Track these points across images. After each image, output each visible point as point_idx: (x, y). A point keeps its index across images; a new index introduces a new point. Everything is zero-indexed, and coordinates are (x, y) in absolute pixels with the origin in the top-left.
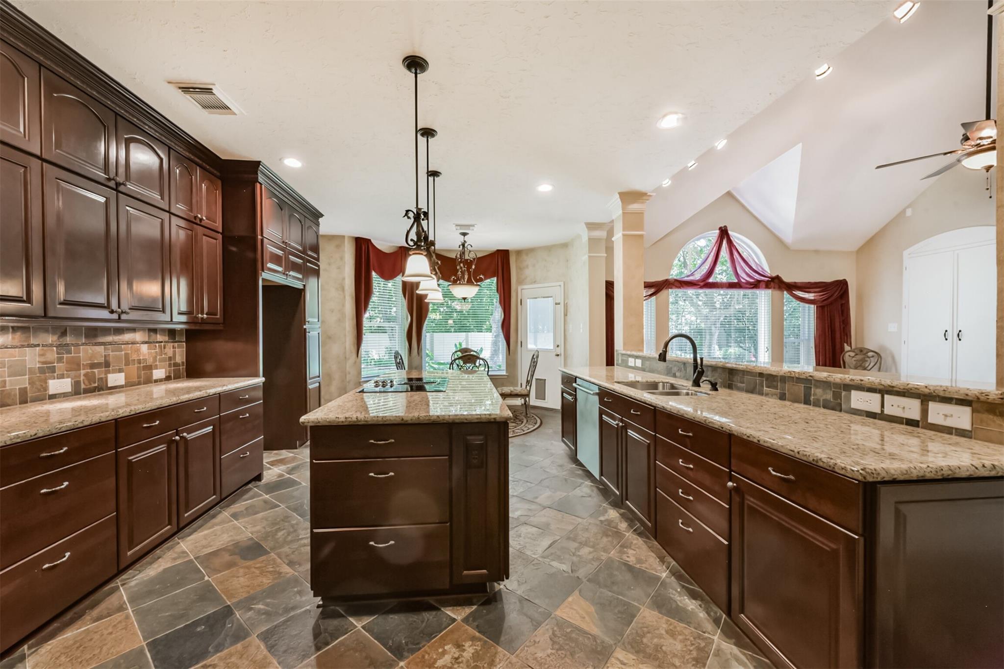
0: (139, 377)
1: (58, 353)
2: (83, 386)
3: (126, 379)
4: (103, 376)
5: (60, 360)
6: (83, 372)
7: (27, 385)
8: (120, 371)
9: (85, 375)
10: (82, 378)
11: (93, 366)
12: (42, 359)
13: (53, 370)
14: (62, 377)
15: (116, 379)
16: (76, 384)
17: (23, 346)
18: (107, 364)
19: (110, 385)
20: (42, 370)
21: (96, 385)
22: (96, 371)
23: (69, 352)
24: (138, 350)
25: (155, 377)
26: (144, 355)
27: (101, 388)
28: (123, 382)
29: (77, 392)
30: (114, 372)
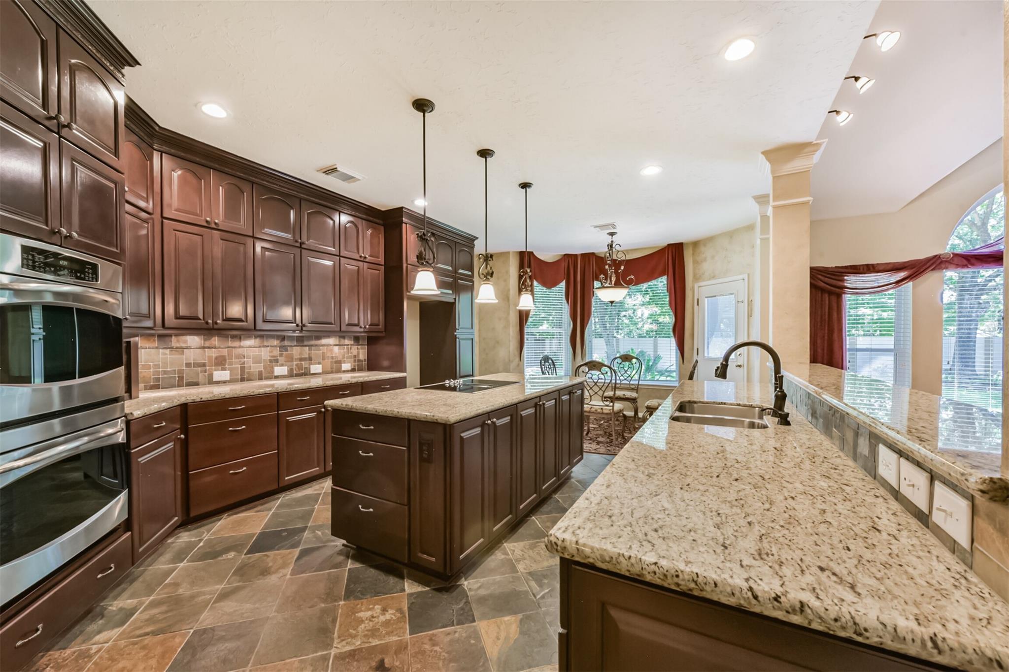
0: (332, 368)
1: (280, 351)
2: (295, 372)
3: (322, 369)
4: (307, 366)
5: (281, 355)
6: (295, 363)
7: (262, 369)
8: (319, 363)
9: (296, 365)
10: (294, 366)
11: (301, 359)
12: (271, 354)
13: (277, 361)
14: (282, 365)
15: (316, 368)
16: (291, 371)
17: (260, 347)
18: (310, 359)
19: (312, 372)
20: (271, 361)
21: (303, 371)
22: (303, 363)
23: (287, 350)
24: (331, 351)
25: (343, 369)
26: (336, 354)
27: (306, 373)
28: (320, 371)
29: (291, 375)
30: (315, 364)
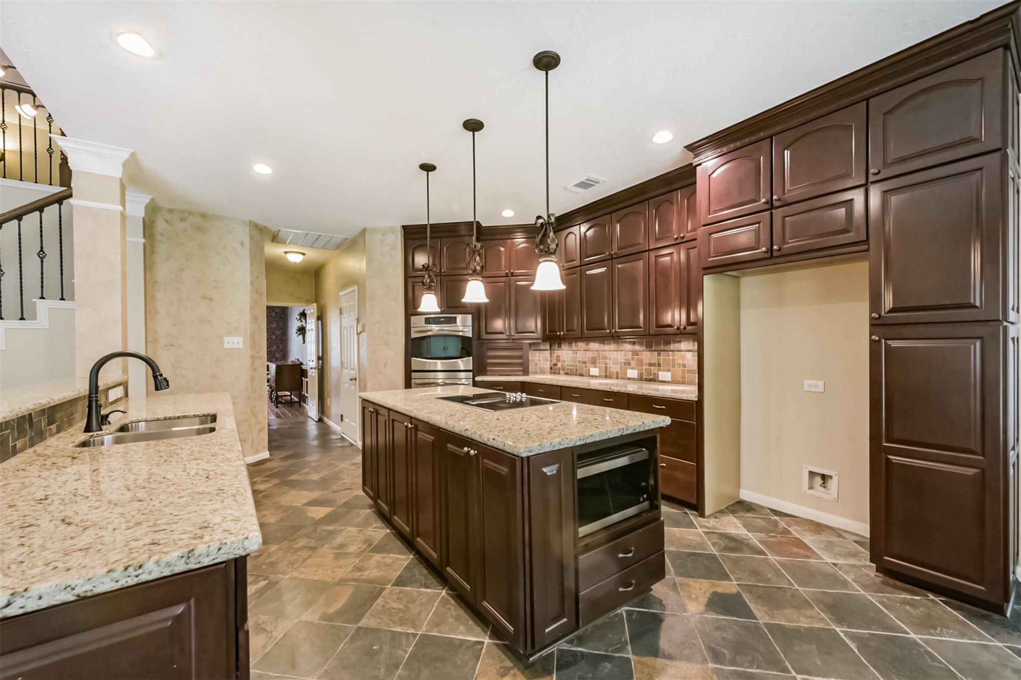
0: (683, 378)
1: (632, 355)
2: (644, 377)
3: (672, 377)
4: (656, 372)
5: (633, 359)
6: (644, 368)
7: (619, 370)
8: (668, 371)
9: (646, 370)
10: (644, 371)
11: (650, 365)
12: (625, 358)
13: (629, 364)
14: (633, 368)
15: (665, 375)
16: (641, 374)
17: (616, 351)
18: (659, 365)
19: (660, 379)
20: (625, 364)
21: (652, 377)
22: (652, 368)
23: (637, 355)
24: (683, 357)
26: (688, 361)
27: (654, 380)
28: (669, 379)
29: (641, 379)
30: (664, 370)
